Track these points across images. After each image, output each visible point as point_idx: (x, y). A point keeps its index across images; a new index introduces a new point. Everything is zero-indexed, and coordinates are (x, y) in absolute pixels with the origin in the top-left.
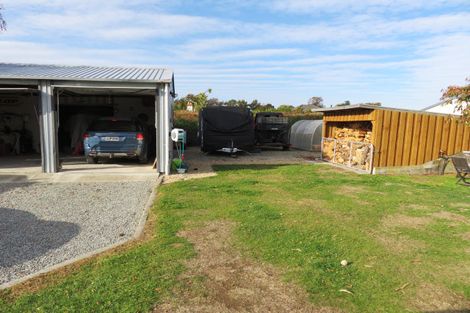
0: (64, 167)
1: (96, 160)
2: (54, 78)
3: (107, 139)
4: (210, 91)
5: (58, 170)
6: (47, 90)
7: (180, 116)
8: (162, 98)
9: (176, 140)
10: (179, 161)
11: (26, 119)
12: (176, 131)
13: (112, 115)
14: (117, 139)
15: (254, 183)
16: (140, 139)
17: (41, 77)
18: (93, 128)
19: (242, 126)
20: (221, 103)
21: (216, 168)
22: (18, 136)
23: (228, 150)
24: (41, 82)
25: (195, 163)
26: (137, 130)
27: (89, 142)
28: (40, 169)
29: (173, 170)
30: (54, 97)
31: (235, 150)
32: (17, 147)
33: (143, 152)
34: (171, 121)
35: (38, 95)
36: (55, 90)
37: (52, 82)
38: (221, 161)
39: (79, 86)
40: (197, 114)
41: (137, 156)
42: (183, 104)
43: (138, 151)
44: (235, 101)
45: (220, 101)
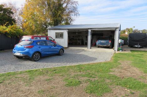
0: (92, 48)
1: (99, 47)
2: (91, 28)
3: (102, 42)
4: (134, 27)
5: (91, 48)
6: (90, 31)
7: (122, 36)
8: (117, 32)
9: (120, 42)
10: (120, 48)
11: (83, 37)
12: (120, 40)
13: (103, 36)
14: (104, 42)
15: (142, 55)
16: (110, 42)
17: (89, 28)
18: (99, 39)
19: (143, 39)
20: (139, 31)
21: (131, 51)
22: (81, 41)
23: (137, 46)
24: (89, 29)
25: (125, 49)
26: (110, 40)
27: (98, 43)
28: (87, 48)
29: (118, 50)
30: (91, 32)
31: (139, 46)
32: (81, 43)
33: (111, 45)
34: (119, 37)
35: (88, 31)
36: (91, 30)
37: (91, 29)
38: (134, 49)
39: (96, 29)
40: (128, 35)
41: (109, 46)
42: (124, 32)
43: (109, 45)
44: (145, 30)
45: (139, 30)
